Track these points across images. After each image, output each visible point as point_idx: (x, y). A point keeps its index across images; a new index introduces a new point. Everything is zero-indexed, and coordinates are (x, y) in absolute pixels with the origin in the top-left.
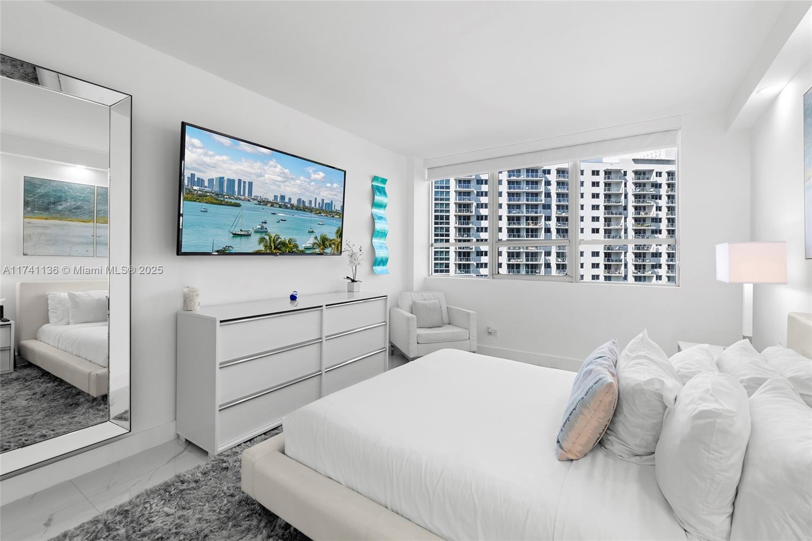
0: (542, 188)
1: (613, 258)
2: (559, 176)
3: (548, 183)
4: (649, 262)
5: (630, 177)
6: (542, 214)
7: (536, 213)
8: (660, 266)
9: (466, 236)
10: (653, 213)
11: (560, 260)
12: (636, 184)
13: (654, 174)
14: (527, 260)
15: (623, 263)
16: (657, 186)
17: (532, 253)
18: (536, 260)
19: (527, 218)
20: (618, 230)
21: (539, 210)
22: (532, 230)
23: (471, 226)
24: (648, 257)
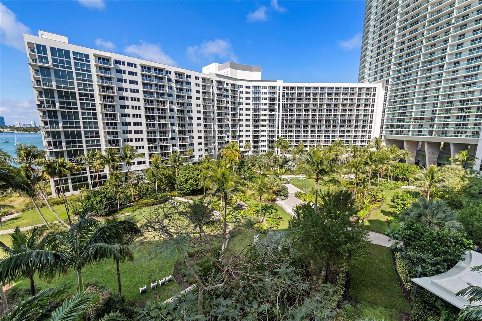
0: (166, 83)
1: (208, 127)
2: (177, 77)
3: (170, 80)
4: (224, 129)
5: (215, 83)
6: (167, 99)
7: (164, 98)
8: (229, 131)
9: (111, 110)
10: (225, 104)
11: (180, 128)
12: (217, 88)
13: (225, 84)
14: (160, 128)
15: (213, 129)
16: (226, 90)
17: (163, 124)
18: (166, 128)
19: (158, 102)
20: (210, 112)
21: (165, 97)
22: (162, 109)
23: (114, 103)
24: (224, 126)
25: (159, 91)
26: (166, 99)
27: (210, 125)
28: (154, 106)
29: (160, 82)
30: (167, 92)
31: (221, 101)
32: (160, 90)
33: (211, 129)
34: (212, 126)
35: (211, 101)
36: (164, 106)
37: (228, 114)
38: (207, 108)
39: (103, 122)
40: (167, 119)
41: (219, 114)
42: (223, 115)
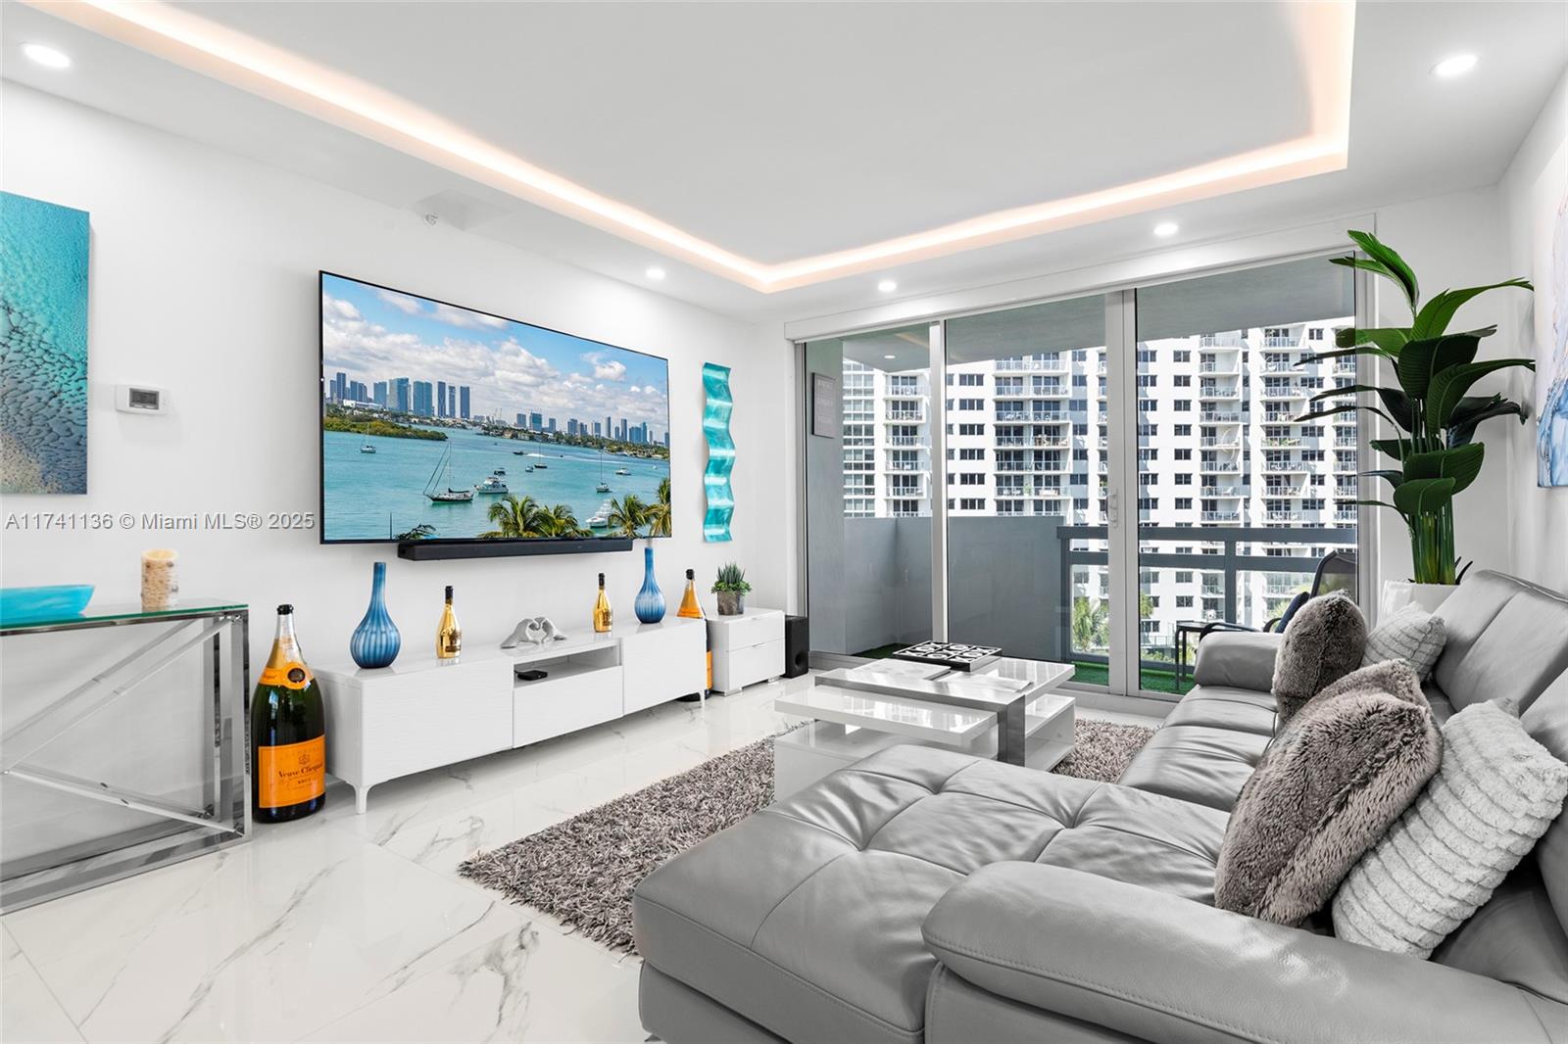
25: (1042, 396)
26: (1065, 418)
27: (1232, 503)
28: (1026, 446)
29: (1047, 367)
30: (1070, 395)
31: (1287, 404)
32: (1047, 390)
33: (1236, 517)
34: (1240, 509)
35: (1237, 409)
36: (1056, 442)
37: (1321, 456)
38: (1221, 436)
39: (887, 500)
40: (1065, 483)
41: (1272, 456)
42: (1296, 459)
